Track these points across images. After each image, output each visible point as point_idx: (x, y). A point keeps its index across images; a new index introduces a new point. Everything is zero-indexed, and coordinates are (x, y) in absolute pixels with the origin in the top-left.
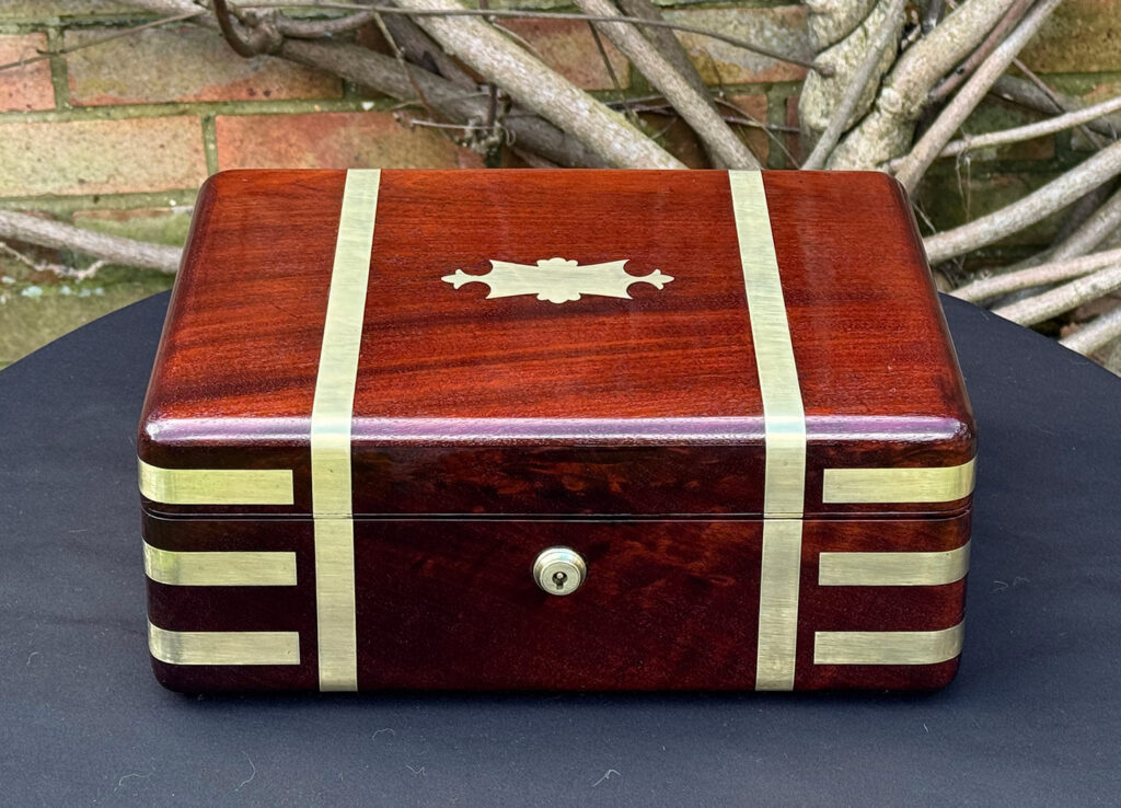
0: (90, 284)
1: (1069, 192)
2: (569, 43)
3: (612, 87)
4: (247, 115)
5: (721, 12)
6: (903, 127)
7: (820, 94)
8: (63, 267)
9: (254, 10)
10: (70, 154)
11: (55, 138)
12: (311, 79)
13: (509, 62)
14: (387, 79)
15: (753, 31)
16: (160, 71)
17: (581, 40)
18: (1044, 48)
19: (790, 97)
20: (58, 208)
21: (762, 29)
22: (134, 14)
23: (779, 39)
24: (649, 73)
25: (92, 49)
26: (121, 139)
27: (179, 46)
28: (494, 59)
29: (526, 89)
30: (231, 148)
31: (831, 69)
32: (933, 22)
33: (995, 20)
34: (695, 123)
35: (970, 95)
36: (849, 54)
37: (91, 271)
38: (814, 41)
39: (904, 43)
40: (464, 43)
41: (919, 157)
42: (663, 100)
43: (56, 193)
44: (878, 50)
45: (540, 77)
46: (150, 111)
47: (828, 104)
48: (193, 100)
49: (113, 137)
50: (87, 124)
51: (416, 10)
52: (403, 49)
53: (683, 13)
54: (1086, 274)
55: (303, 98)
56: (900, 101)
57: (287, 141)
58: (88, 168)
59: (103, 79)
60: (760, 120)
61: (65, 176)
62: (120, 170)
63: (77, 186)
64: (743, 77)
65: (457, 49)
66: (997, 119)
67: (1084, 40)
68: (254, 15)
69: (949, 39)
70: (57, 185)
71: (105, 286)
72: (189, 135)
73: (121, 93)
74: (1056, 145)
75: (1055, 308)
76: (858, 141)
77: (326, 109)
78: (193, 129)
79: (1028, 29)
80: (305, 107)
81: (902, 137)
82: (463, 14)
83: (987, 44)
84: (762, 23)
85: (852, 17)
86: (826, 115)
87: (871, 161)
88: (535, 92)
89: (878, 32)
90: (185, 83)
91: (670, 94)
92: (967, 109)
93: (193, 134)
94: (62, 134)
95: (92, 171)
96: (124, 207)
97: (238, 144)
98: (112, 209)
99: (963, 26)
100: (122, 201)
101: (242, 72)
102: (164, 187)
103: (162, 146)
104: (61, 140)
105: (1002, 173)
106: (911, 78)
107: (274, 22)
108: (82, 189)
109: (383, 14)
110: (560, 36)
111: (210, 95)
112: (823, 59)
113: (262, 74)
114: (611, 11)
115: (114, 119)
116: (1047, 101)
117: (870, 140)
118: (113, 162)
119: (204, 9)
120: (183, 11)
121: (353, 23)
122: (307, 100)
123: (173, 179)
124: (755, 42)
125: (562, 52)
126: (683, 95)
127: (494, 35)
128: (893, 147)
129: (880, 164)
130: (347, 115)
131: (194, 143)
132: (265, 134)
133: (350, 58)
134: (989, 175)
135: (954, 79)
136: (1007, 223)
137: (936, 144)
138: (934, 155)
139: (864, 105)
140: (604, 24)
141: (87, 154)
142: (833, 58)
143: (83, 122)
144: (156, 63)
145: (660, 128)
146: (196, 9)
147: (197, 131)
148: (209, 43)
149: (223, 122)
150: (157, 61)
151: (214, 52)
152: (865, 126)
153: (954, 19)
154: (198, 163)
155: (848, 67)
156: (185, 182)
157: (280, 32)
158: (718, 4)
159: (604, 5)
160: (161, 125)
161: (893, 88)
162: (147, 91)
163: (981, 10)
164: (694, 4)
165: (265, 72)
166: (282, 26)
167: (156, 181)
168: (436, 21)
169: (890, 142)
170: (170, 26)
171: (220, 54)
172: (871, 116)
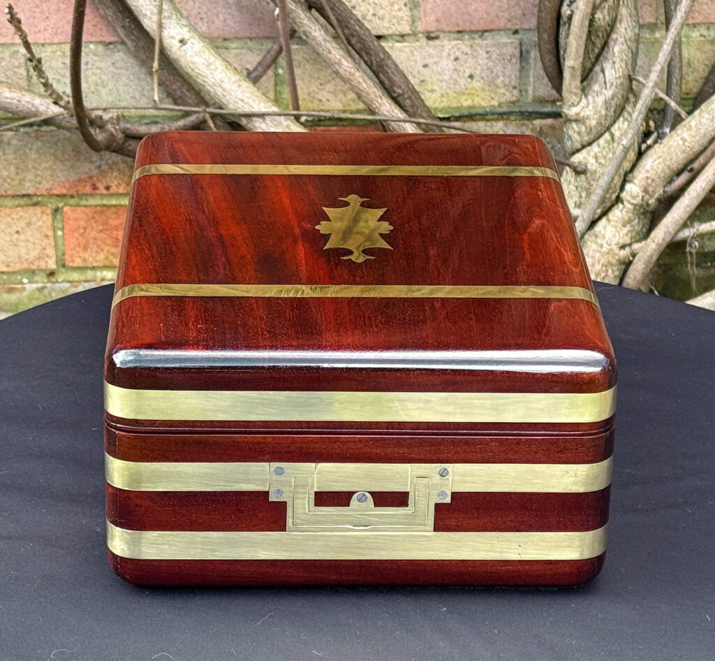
4: (90, 206)
5: (489, 124)
6: (642, 217)
7: (574, 188)
9: (101, 113)
16: (17, 168)
27: (35, 147)
30: (76, 234)
31: (583, 167)
32: (667, 130)
35: (699, 189)
36: (598, 154)
38: (569, 144)
39: (644, 146)
41: (656, 241)
44: (624, 147)
46: (8, 202)
47: (581, 197)
48: (45, 193)
51: (240, 111)
53: (458, 124)
56: (640, 195)
68: (101, 118)
69: (681, 142)
72: (40, 223)
76: (605, 228)
78: (44, 218)
81: (641, 225)
82: (280, 115)
83: (713, 147)
85: (601, 123)
86: (578, 206)
87: (616, 244)
89: (625, 134)
90: (39, 179)
92: (696, 200)
93: (44, 222)
97: (82, 231)
99: (693, 132)
101: (87, 170)
102: (18, 267)
103: (18, 232)
106: (649, 175)
107: (118, 124)
109: (213, 116)
111: (59, 188)
112: (576, 159)
113: (104, 172)
114: (399, 114)
117: (615, 227)
119: (62, 110)
120: (41, 114)
121: (185, 126)
123: (26, 260)
128: (634, 233)
129: (623, 247)
131: (44, 229)
132: (106, 223)
134: (709, 264)
135: (685, 177)
137: (671, 229)
138: (668, 239)
139: (611, 196)
142: (584, 158)
144: (14, 161)
147: (48, 220)
148: (60, 144)
149: (69, 212)
150: (15, 159)
151: (64, 152)
152: (611, 215)
153: (685, 125)
154: (47, 247)
155: (597, 165)
156: (36, 263)
157: (123, 132)
158: (487, 117)
159: (396, 111)
160: (17, 214)
161: (634, 183)
162: (6, 185)
163: (707, 119)
164: (467, 116)
165: (107, 170)
166: (124, 128)
167: (12, 262)
168: (255, 122)
169: (632, 229)
170: (27, 129)
171: (69, 155)
172: (616, 207)
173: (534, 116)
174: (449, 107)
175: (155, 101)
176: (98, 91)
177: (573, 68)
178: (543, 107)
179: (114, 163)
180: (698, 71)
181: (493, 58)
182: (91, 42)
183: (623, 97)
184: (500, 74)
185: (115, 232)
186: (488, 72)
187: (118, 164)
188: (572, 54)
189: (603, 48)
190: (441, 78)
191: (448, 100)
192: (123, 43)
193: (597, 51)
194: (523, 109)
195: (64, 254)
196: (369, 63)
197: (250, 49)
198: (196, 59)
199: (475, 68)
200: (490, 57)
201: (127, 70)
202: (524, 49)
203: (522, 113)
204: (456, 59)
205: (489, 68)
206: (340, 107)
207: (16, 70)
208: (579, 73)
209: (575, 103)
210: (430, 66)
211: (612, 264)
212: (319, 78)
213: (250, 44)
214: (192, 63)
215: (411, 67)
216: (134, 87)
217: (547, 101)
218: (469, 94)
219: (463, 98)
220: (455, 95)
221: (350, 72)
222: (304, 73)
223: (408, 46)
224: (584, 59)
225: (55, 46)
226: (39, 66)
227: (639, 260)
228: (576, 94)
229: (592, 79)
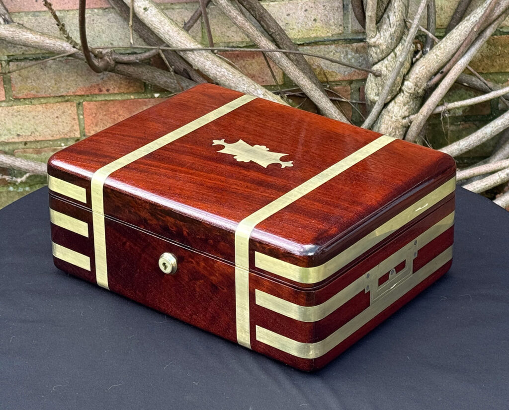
0: (23, 185)
1: (495, 129)
2: (253, 63)
3: (275, 84)
4: (98, 101)
5: (326, 47)
6: (414, 100)
7: (375, 85)
8: (10, 177)
9: (101, 50)
10: (13, 122)
11: (5, 115)
12: (129, 83)
13: (224, 72)
14: (166, 82)
15: (342, 55)
16: (56, 81)
17: (259, 61)
18: (483, 61)
19: (361, 87)
20: (7, 149)
21: (347, 54)
22: (43, 54)
23: (355, 59)
24: (291, 76)
25: (23, 71)
26: (37, 114)
27: (65, 68)
28: (217, 71)
29: (233, 85)
30: (91, 117)
31: (379, 72)
32: (428, 49)
33: (457, 47)
34: (314, 100)
35: (446, 84)
36: (388, 65)
37: (24, 178)
38: (371, 59)
39: (414, 60)
40: (202, 64)
41: (423, 114)
42: (299, 90)
43: (6, 141)
44: (401, 63)
45: (240, 79)
46: (51, 100)
47: (379, 90)
48: (72, 94)
49: (33, 113)
50: (21, 107)
51: (179, 48)
52: (173, 67)
53: (308, 47)
54: (504, 168)
55: (125, 92)
56: (413, 87)
57: (118, 113)
58: (21, 129)
59: (28, 85)
60: (347, 99)
61: (10, 133)
62: (37, 129)
63: (16, 137)
64: (339, 78)
65: (199, 66)
66: (462, 95)
67: (503, 57)
68: (101, 53)
69: (435, 57)
70: (6, 137)
71: (30, 186)
72: (70, 112)
73: (37, 92)
74: (491, 108)
75: (489, 185)
76: (393, 107)
77: (136, 98)
78: (72, 109)
79: (473, 51)
80: (126, 97)
81: (414, 105)
82: (202, 50)
83: (454, 59)
84: (347, 51)
85: (389, 47)
86: (377, 95)
87: (400, 116)
88: (237, 86)
89: (401, 55)
90: (68, 87)
91: (302, 86)
92: (445, 90)
93: (72, 111)
94: (9, 113)
95: (23, 130)
96: (39, 147)
97: (94, 115)
98: (33, 148)
99: (442, 51)
100: (38, 144)
101: (95, 80)
102: (58, 137)
103: (57, 117)
104: (9, 116)
105: (466, 122)
106: (418, 76)
107: (111, 56)
108: (19, 139)
109: (163, 51)
110: (249, 60)
111: (80, 92)
112: (375, 68)
113: (105, 81)
114: (272, 47)
115: (34, 105)
116: (484, 86)
117: (400, 106)
118: (33, 125)
119: (77, 50)
120: (67, 51)
121: (149, 55)
122: (127, 93)
123: (63, 133)
124: (344, 61)
125: (250, 67)
126: (308, 86)
127: (217, 59)
128: (410, 109)
129: (404, 118)
130: (147, 100)
131: (73, 115)
132: (107, 110)
133: (148, 72)
134: (459, 123)
135: (439, 76)
136: (466, 145)
137: (431, 107)
138: (430, 113)
139: (396, 89)
140: (270, 53)
141: (21, 122)
142: (380, 67)
143: (19, 106)
145: (299, 104)
146: (74, 50)
147: (74, 110)
148: (80, 67)
149: (86, 105)
150: (55, 76)
151: (82, 71)
152: (397, 100)
153: (437, 47)
154: (75, 125)
155: (387, 71)
156: (69, 134)
157: (114, 61)
158: (325, 43)
159: (269, 44)
160: (57, 107)
161: (409, 81)
162: (50, 91)
163: (450, 43)
164: (314, 43)
165: (107, 80)
166: (115, 58)
167: (54, 134)
168: (188, 54)
169: (409, 107)
170: (60, 59)
171: (85, 72)
172: (399, 95)
173: (352, 41)
174: (303, 38)
175: (131, 43)
176: (100, 36)
177: (370, 16)
178: (358, 36)
179: (111, 76)
180: (447, 13)
181: (327, 9)
182: (95, 8)
183: (401, 32)
184: (332, 18)
185: (113, 115)
186: (325, 17)
187: (113, 76)
188: (370, 9)
189: (388, 4)
190: (298, 22)
191: (303, 34)
192: (113, 8)
193: (384, 6)
194: (346, 38)
195: (84, 129)
196: (255, 16)
197: (186, 9)
198: (153, 19)
199: (317, 15)
200: (326, 9)
201: (116, 23)
202: (345, 3)
203: (345, 40)
204: (306, 10)
205: (325, 15)
206: (240, 40)
207: (53, 25)
208: (374, 19)
209: (373, 36)
210: (291, 15)
211: (398, 128)
212: (227, 24)
213: (186, 6)
214: (152, 21)
215: (280, 15)
216: (121, 33)
217: (360, 33)
218: (314, 30)
219: (311, 32)
220: (306, 31)
221: (242, 23)
222: (218, 21)
223: (278, 4)
224: (377, 11)
225: (74, 11)
226: (63, 28)
227: (414, 125)
228: (373, 31)
229: (382, 22)
